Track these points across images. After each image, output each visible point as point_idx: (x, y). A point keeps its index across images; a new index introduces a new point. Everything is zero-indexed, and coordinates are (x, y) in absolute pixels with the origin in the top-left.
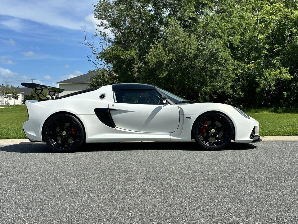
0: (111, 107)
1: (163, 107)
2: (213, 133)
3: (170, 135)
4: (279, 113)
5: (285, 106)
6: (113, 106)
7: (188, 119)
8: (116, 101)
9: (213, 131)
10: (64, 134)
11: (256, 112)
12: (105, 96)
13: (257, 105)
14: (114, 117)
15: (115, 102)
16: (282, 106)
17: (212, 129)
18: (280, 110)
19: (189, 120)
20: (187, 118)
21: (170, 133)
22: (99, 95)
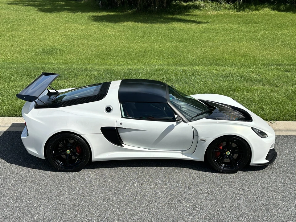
0: (119, 126)
1: (176, 125)
2: (228, 155)
3: (181, 153)
4: (282, 11)
5: (288, 3)
6: (121, 124)
7: (203, 142)
8: (124, 116)
9: (228, 153)
10: (68, 153)
12: (111, 108)
14: (122, 134)
15: (122, 117)
16: (285, 2)
17: (227, 151)
19: (204, 143)
20: (201, 140)
22: (105, 108)
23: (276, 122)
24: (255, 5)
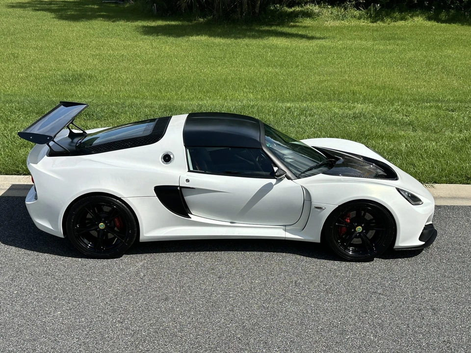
0: (184, 184)
1: (275, 184)
2: (359, 233)
3: (283, 230)
4: (443, 22)
5: (453, 9)
6: (188, 181)
7: (319, 210)
8: (191, 169)
9: (359, 229)
10: (101, 228)
11: (402, 19)
12: (172, 156)
13: (406, 3)
14: (189, 198)
15: (189, 171)
16: (448, 8)
17: (357, 226)
18: (443, 15)
19: (321, 212)
20: (316, 208)
21: (285, 227)
22: (161, 155)
23: (436, 185)
24: (401, 11)
